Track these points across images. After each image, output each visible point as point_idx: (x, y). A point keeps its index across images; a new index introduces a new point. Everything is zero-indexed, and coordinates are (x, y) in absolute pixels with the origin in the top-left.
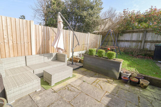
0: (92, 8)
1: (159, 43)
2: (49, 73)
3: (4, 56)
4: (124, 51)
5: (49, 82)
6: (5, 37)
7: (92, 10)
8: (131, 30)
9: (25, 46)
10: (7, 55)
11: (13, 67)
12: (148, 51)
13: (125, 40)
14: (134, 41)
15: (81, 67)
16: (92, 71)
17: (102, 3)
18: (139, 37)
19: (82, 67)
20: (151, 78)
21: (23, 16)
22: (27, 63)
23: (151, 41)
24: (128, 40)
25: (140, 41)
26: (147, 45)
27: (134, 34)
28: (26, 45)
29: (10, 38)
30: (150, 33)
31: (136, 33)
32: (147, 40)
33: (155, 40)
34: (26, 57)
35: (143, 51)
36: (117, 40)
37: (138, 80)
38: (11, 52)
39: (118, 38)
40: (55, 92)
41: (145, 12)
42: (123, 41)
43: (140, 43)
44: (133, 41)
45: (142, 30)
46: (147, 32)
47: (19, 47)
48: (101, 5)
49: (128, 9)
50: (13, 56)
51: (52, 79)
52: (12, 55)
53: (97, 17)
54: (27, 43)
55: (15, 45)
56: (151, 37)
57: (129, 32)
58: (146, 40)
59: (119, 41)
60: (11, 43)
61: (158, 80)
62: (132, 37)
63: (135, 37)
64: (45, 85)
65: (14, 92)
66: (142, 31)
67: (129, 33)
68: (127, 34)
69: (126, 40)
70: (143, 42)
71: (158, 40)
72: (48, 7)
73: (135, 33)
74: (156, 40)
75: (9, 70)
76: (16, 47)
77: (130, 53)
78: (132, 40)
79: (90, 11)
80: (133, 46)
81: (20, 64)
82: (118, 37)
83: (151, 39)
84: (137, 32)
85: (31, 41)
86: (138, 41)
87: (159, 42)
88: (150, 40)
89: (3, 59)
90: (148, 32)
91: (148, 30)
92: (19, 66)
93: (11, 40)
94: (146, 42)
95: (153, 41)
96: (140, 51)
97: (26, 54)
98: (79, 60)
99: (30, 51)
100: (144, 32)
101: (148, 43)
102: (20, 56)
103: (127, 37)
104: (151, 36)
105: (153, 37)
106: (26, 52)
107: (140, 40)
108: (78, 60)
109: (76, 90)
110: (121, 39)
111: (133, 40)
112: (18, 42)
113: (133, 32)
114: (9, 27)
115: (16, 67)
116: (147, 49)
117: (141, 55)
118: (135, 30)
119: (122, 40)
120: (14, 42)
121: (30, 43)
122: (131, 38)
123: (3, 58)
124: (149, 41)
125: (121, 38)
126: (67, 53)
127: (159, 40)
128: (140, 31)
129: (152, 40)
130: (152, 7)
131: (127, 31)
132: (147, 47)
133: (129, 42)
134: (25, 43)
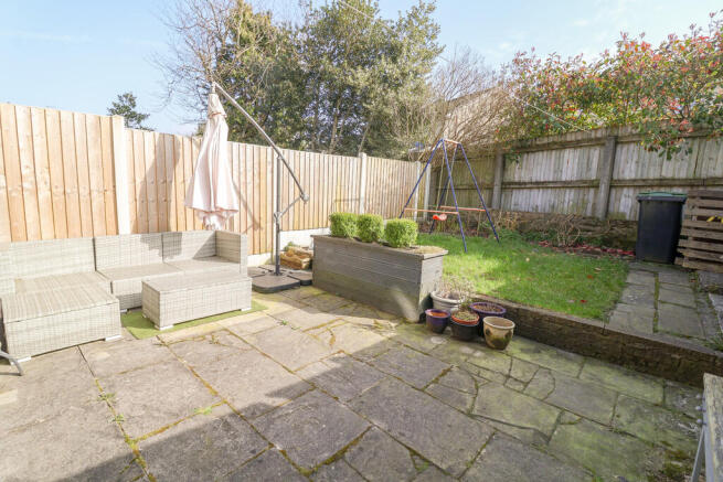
0: (393, 52)
1: (668, 190)
2: (154, 287)
3: (21, 234)
4: (521, 229)
5: (154, 318)
6: (25, 172)
7: (394, 60)
8: (556, 139)
9: (94, 204)
10: (32, 231)
11: (49, 274)
12: (617, 225)
13: (534, 180)
14: (567, 185)
15: (302, 284)
16: (340, 296)
17: (437, 29)
18: (589, 169)
19: (309, 283)
20: (537, 313)
21: (126, 96)
22: (98, 262)
23: (635, 180)
24: (543, 183)
25: (593, 181)
26: (623, 200)
27: (568, 154)
28: (97, 200)
29: (42, 175)
30: (632, 146)
31: (575, 148)
32: (621, 177)
33: (651, 177)
34: (94, 240)
35: (597, 225)
36: (503, 183)
37: (475, 318)
38: (46, 221)
39: (503, 175)
40: (162, 344)
41: (600, 58)
42: (525, 183)
43: (592, 191)
44: (565, 182)
45: (599, 135)
46: (617, 143)
47: (73, 207)
48: (433, 37)
49: (533, 49)
50: (51, 235)
51: (162, 307)
52: (47, 234)
53: (417, 90)
54: (99, 192)
55: (59, 198)
56: (637, 162)
57: (548, 147)
58: (615, 177)
59: (507, 186)
60: (44, 194)
61: (560, 319)
62: (558, 170)
63: (570, 165)
64: (142, 327)
65: (28, 330)
66: (598, 139)
67: (545, 153)
68: (541, 157)
69: (537, 183)
70: (603, 188)
71: (664, 174)
72: (225, 56)
73: (572, 150)
74: (657, 176)
75: (36, 279)
76: (62, 207)
77: (543, 235)
78: (561, 182)
79: (385, 65)
80: (566, 205)
81: (74, 265)
82: (504, 168)
83: (636, 174)
84: (576, 145)
85: (114, 187)
86: (585, 182)
87: (671, 186)
88: (633, 176)
89: (17, 244)
90: (622, 143)
91: (621, 132)
92: (69, 271)
93: (46, 183)
94: (615, 185)
95: (644, 180)
96: (586, 224)
97: (98, 228)
98: (307, 260)
99: (111, 220)
100: (603, 145)
101: (625, 190)
102: (75, 236)
103: (538, 167)
104: (635, 159)
105: (643, 165)
106: (96, 223)
107: (594, 178)
108: (304, 258)
109: (236, 342)
110: (517, 180)
111: (564, 179)
112: (68, 191)
113: (564, 146)
114: (39, 141)
115: (60, 272)
116: (624, 214)
117: (590, 240)
118: (569, 138)
119: (519, 183)
120: (54, 190)
121: (109, 193)
122: (555, 172)
123: (19, 240)
124: (629, 180)
125: (518, 173)
126: (263, 232)
127: (669, 175)
128: (591, 140)
129: (639, 177)
130: (625, 37)
131: (538, 143)
132: (622, 209)
133: (550, 191)
134: (94, 194)
